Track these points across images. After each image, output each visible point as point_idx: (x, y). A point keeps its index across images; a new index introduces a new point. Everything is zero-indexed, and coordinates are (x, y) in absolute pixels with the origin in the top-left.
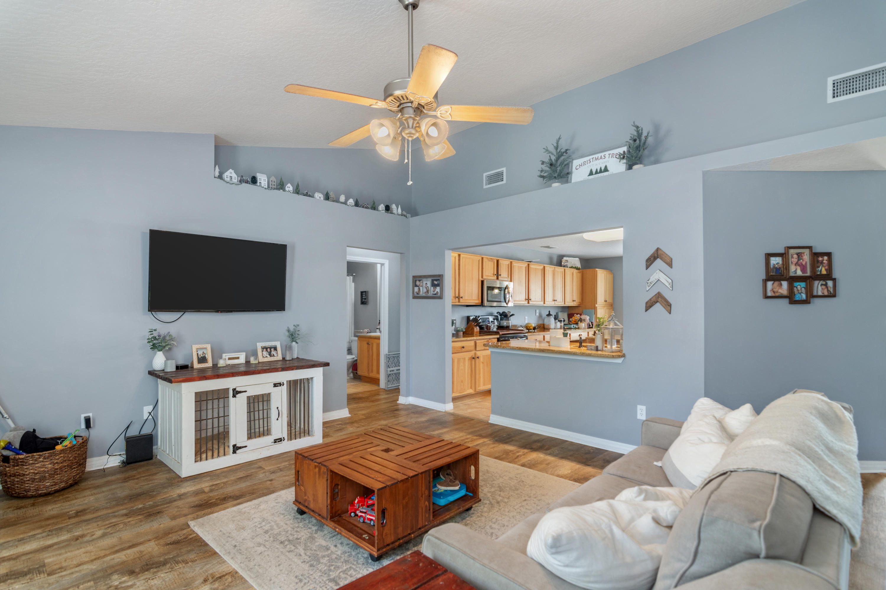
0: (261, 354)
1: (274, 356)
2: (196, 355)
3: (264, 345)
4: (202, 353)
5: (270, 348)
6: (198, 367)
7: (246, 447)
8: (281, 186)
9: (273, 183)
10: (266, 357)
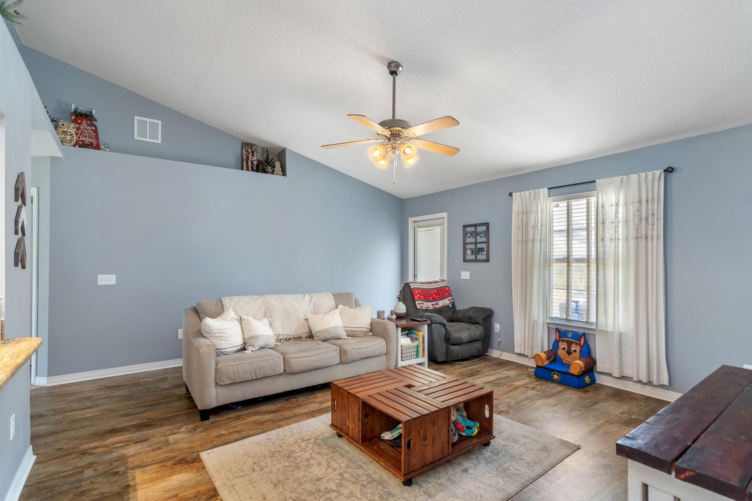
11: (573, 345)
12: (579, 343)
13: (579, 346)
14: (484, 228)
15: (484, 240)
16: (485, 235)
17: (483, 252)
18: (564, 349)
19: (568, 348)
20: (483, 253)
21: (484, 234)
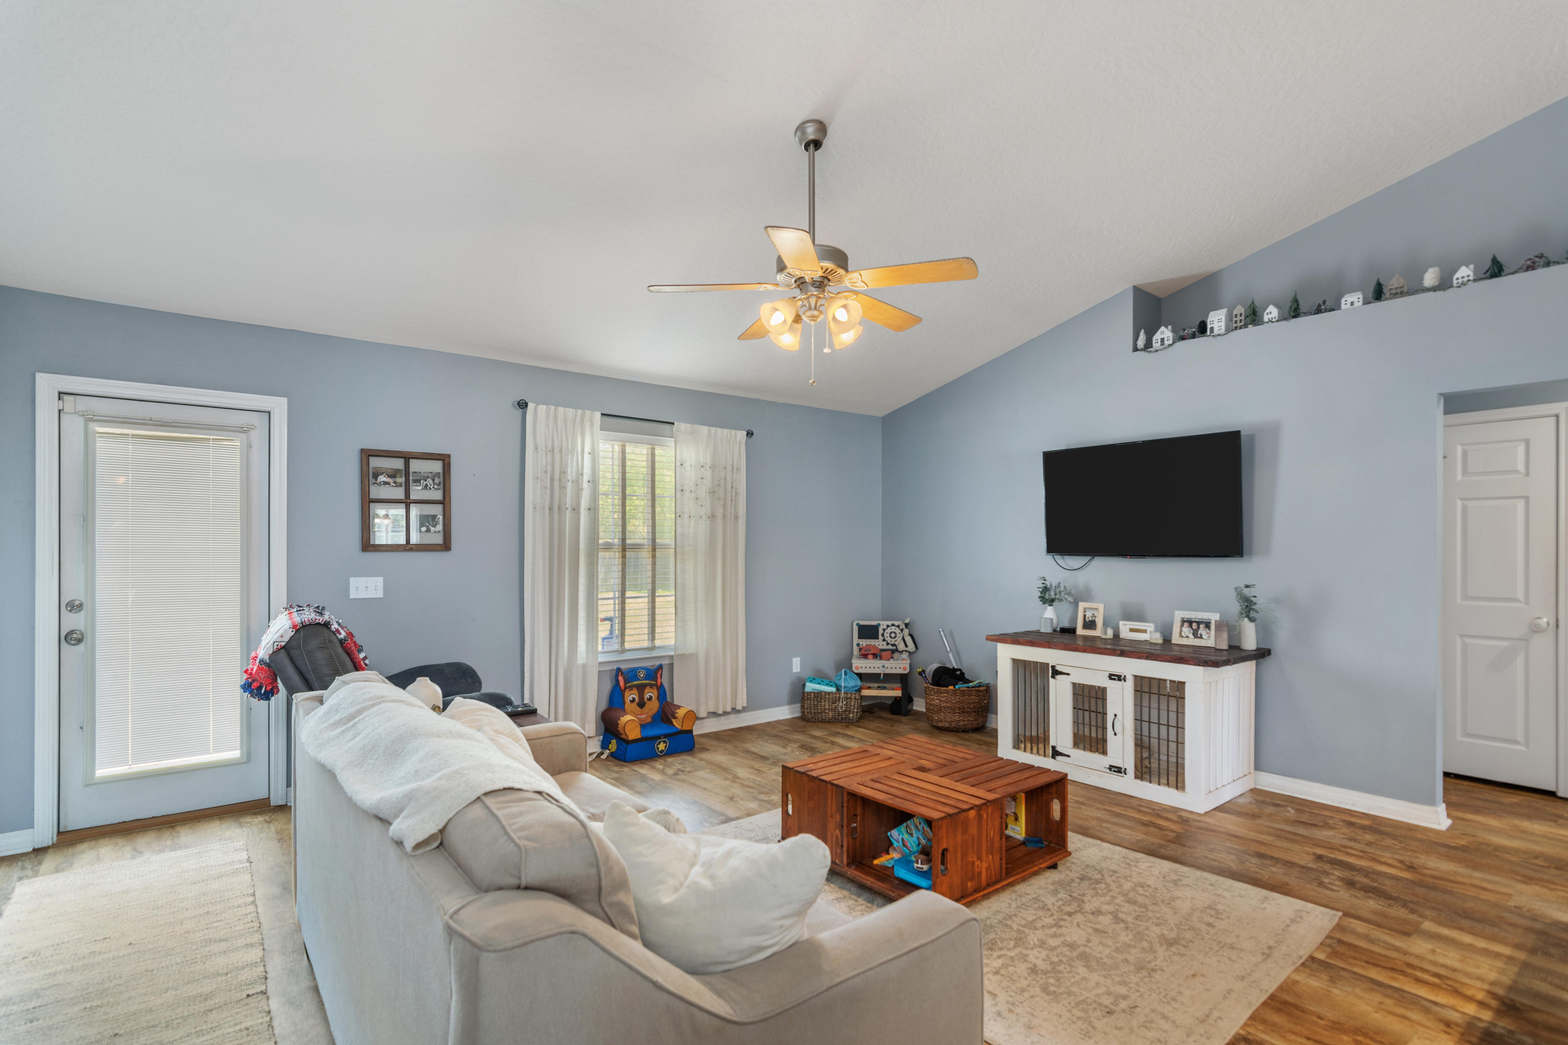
0: (1178, 630)
1: (1201, 637)
2: (1083, 616)
3: (1188, 616)
4: (1091, 615)
5: (1199, 623)
6: (1082, 634)
7: (1068, 756)
8: (1254, 317)
9: (1239, 318)
10: (1187, 637)
11: (648, 689)
12: (655, 683)
13: (655, 688)
14: (437, 467)
15: (437, 495)
16: (439, 485)
17: (434, 526)
18: (633, 701)
19: (639, 697)
20: (432, 529)
21: (437, 481)
